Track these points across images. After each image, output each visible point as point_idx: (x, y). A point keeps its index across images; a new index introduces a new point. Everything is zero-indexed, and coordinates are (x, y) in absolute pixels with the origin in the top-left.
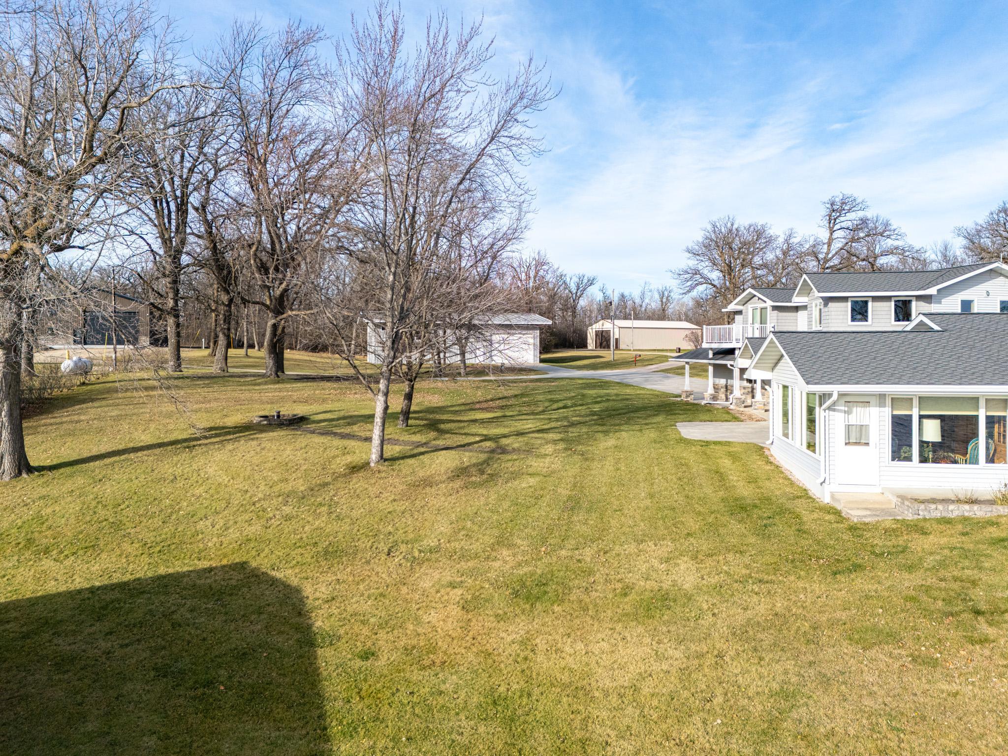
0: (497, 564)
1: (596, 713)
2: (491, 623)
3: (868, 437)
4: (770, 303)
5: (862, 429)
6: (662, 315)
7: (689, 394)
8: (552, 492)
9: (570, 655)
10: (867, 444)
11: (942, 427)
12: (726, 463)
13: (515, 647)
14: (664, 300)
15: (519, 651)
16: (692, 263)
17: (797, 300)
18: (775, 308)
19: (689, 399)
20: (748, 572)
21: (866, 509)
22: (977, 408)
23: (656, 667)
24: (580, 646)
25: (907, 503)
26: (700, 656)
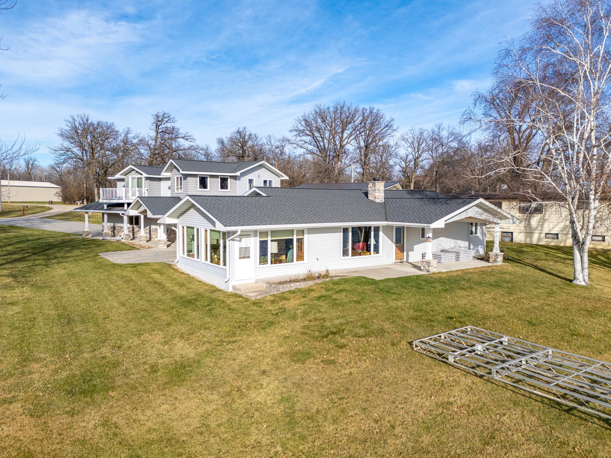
0: (36, 376)
1: (193, 450)
2: (66, 420)
3: (249, 254)
4: (145, 175)
5: (247, 249)
6: (28, 176)
7: (88, 233)
8: (40, 314)
9: (148, 421)
10: (249, 257)
11: (278, 246)
12: (156, 276)
13: (100, 429)
14: (30, 167)
15: (105, 431)
16: (67, 144)
17: (164, 174)
18: (147, 178)
19: (88, 237)
20: (219, 338)
21: (253, 292)
22: (293, 235)
23: (209, 409)
24: (149, 413)
25: (273, 286)
26: (229, 394)
